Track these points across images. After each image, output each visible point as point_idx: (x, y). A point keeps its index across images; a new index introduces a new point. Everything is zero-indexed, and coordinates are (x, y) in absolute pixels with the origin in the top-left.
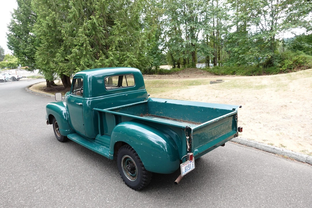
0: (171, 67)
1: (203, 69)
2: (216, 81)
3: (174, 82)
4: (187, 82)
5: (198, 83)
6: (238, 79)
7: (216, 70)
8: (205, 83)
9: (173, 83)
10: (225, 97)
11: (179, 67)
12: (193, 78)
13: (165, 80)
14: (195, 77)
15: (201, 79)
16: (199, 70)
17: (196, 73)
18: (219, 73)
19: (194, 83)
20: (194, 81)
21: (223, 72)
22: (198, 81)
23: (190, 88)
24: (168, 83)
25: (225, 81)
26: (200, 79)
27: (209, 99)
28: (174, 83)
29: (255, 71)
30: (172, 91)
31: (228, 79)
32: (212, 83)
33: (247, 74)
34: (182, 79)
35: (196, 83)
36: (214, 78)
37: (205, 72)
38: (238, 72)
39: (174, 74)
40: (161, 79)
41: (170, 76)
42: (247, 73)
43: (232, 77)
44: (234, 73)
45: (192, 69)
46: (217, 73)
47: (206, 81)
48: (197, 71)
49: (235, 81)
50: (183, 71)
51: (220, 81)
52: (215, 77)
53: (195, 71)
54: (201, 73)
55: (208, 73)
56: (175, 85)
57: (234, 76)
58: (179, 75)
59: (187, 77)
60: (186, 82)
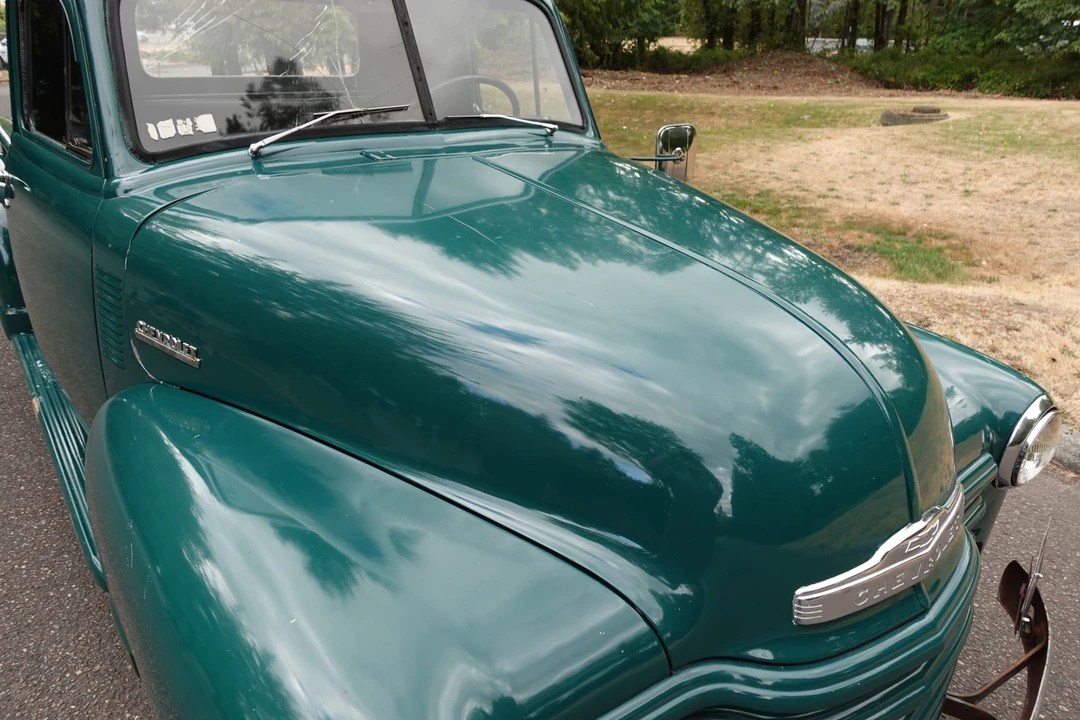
0: (699, 44)
1: (834, 60)
2: (909, 113)
3: (716, 104)
4: (776, 109)
5: (823, 119)
6: (1006, 110)
7: (889, 66)
8: (853, 120)
9: (713, 110)
10: (1009, 196)
11: (728, 45)
12: (795, 93)
13: (680, 96)
14: (802, 90)
15: (835, 98)
16: (819, 62)
17: (807, 74)
18: (899, 81)
19: (806, 117)
20: (806, 108)
21: (920, 75)
22: (823, 107)
23: (809, 136)
24: (692, 108)
25: (953, 116)
26: (830, 100)
27: (930, 201)
28: (718, 111)
29: (1066, 79)
30: (737, 150)
31: (959, 108)
32: (890, 119)
33: (1027, 91)
34: (750, 97)
35: (813, 117)
36: (889, 99)
37: (842, 72)
38: (989, 79)
39: (714, 72)
40: (663, 93)
41: (699, 79)
42: (1030, 83)
43: (967, 97)
44: (966, 84)
45: (788, 56)
46: (892, 79)
47: (860, 111)
48: (811, 65)
49: (1000, 118)
50: (751, 60)
51: (930, 114)
52: (891, 96)
53: (802, 63)
54: (826, 74)
55: (855, 76)
56: (723, 120)
57: (976, 97)
58: (735, 79)
59: (769, 89)
60: (770, 108)
